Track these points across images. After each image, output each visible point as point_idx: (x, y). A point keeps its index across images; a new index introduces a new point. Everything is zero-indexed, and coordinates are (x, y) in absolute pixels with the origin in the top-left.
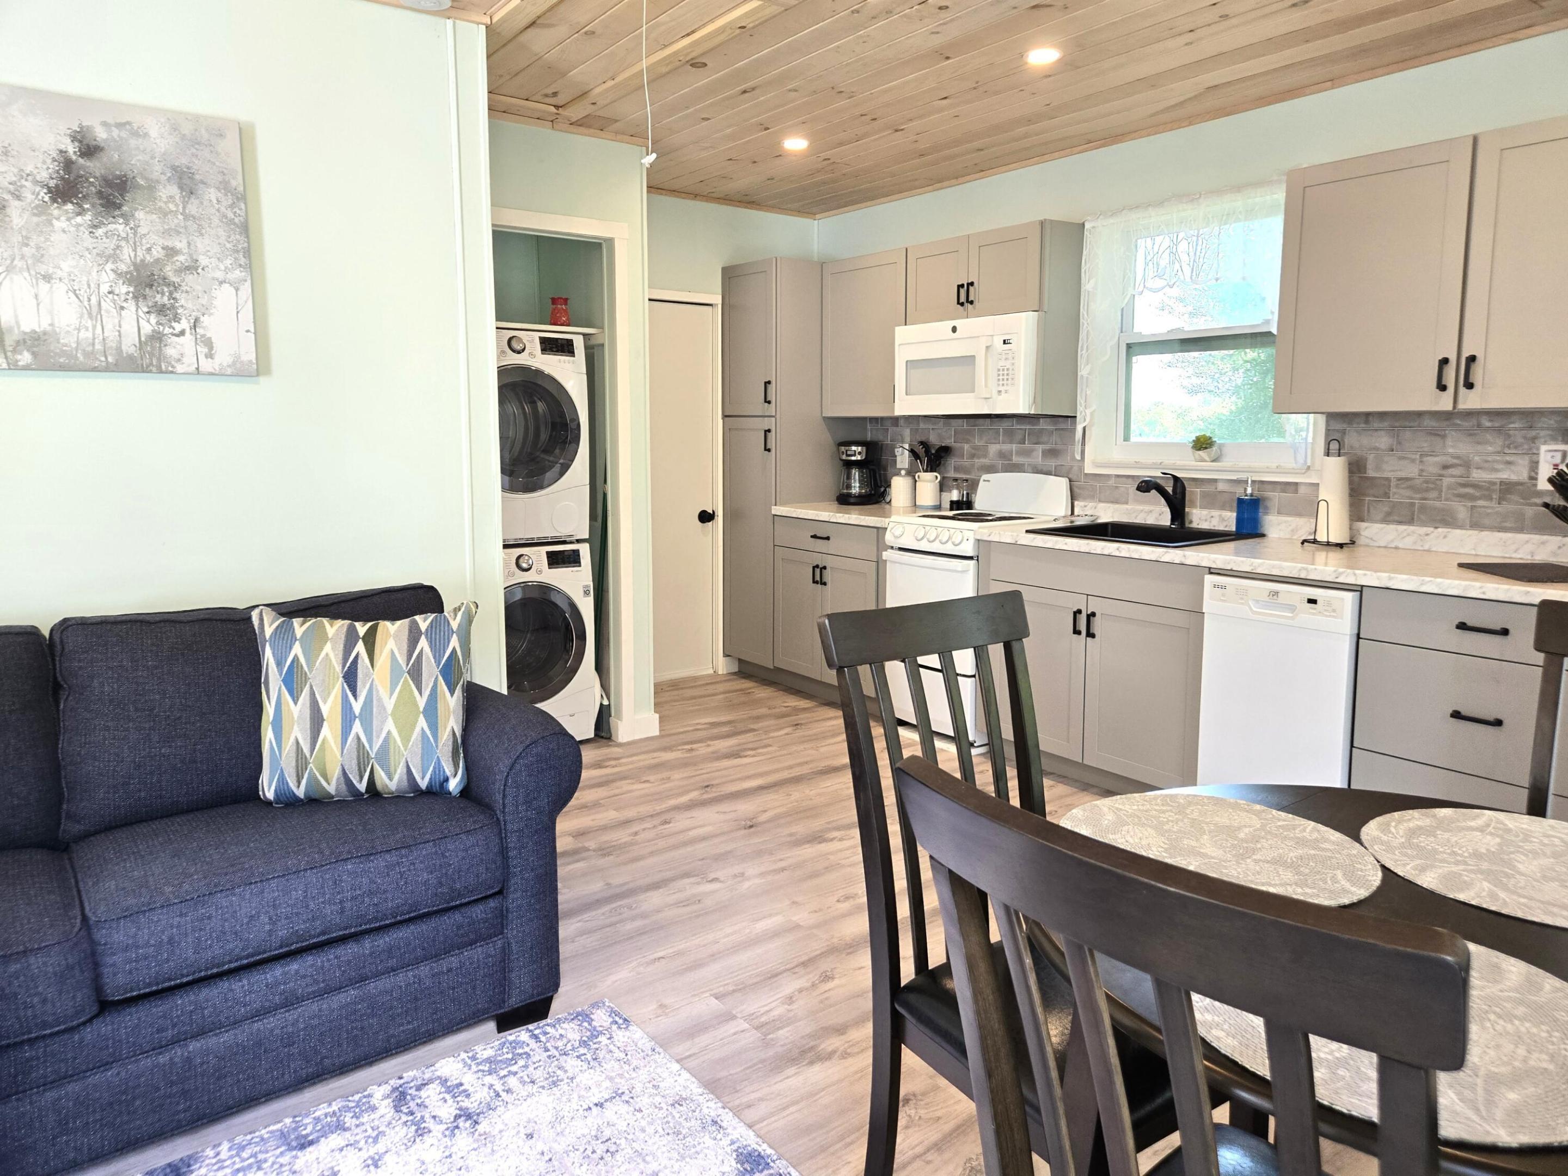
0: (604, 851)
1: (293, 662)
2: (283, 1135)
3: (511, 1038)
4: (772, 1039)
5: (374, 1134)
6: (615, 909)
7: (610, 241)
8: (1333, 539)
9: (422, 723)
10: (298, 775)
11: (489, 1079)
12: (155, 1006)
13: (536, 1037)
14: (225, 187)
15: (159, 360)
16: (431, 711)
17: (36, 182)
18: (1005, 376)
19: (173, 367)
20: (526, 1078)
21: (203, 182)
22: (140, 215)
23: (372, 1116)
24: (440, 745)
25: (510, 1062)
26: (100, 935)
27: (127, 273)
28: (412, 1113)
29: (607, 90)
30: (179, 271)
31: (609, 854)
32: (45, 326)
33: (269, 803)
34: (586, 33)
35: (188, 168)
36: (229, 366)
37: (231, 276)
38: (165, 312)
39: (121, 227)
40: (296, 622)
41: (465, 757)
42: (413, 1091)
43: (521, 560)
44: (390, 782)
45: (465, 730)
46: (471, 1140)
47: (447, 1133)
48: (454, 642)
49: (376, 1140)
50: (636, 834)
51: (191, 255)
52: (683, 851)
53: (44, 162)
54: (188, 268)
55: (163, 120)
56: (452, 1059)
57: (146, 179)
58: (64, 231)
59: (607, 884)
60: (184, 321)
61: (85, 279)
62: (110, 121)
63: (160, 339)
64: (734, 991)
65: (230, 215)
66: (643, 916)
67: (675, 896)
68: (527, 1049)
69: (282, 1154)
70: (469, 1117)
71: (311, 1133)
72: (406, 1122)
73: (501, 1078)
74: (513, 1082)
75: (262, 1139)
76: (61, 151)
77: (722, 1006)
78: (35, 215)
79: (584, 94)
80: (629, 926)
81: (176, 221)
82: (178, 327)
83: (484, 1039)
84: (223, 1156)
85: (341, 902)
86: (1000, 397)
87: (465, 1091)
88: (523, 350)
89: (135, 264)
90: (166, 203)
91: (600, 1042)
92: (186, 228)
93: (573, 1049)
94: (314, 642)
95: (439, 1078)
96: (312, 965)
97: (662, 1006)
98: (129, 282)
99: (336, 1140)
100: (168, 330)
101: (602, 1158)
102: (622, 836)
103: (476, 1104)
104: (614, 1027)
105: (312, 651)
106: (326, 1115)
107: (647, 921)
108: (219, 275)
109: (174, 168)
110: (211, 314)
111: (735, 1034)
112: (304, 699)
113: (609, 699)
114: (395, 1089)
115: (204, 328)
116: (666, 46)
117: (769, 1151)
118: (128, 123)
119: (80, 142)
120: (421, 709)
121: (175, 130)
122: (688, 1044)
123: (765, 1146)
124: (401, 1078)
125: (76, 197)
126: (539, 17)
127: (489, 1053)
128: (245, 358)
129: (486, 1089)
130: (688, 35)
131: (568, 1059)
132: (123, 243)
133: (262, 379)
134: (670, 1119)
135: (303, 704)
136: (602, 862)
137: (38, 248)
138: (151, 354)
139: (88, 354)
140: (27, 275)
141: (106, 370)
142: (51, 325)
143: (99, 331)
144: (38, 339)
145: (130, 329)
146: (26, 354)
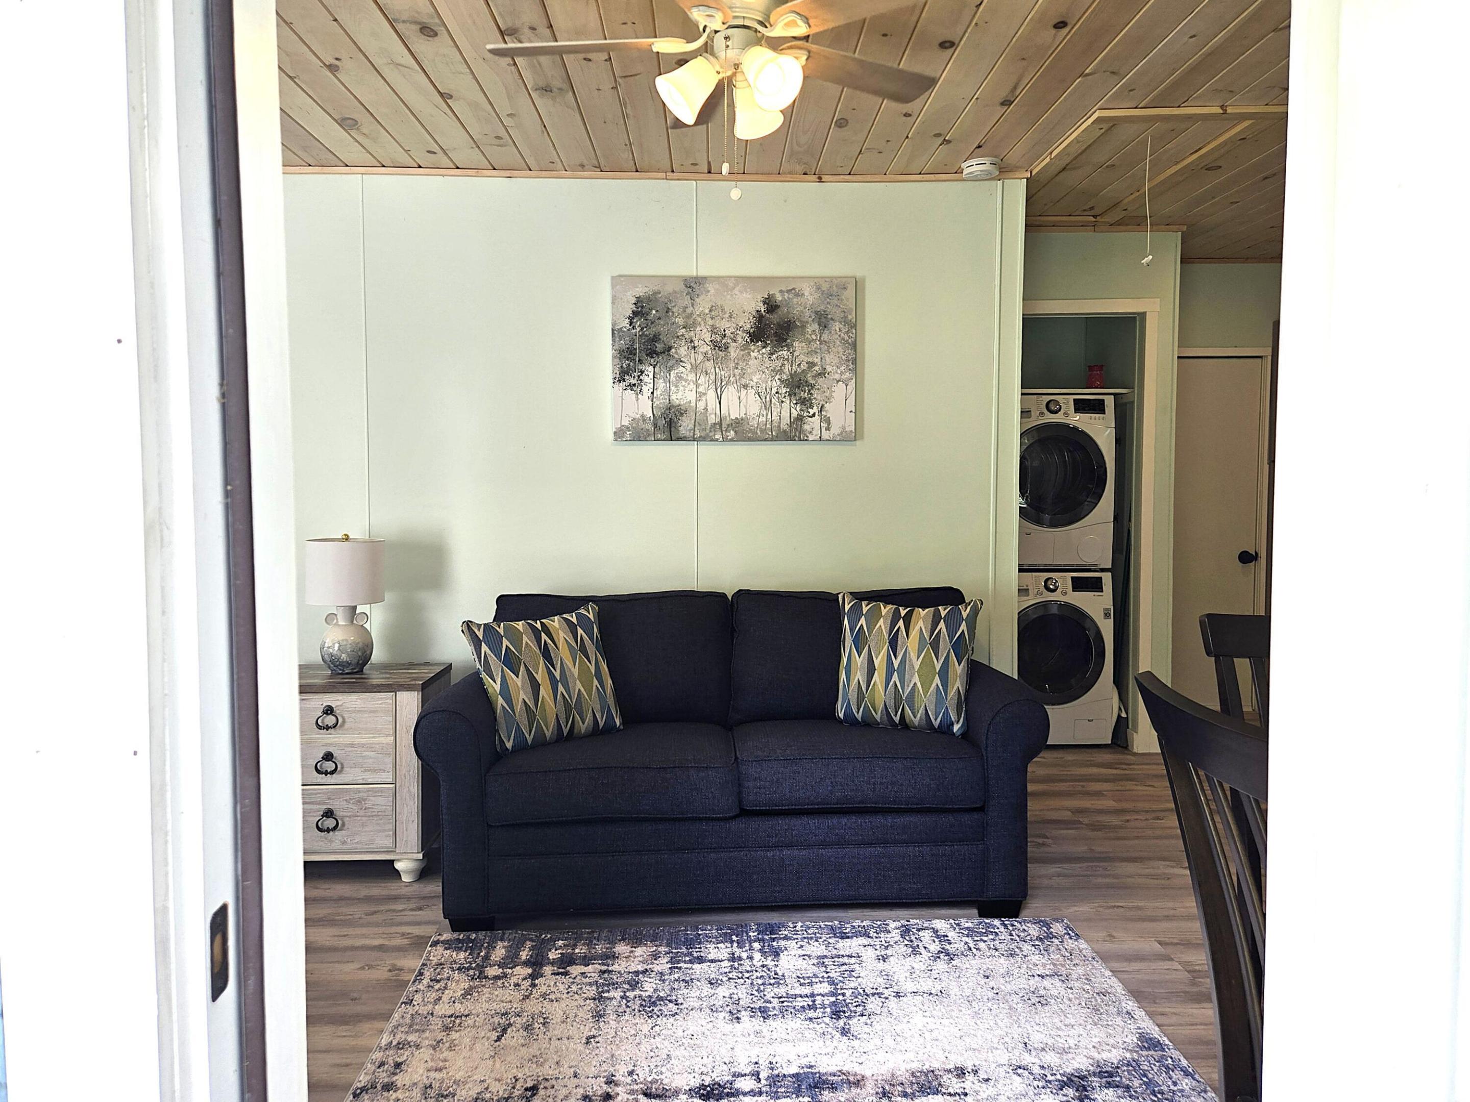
0: (1095, 827)
1: (859, 629)
2: (832, 928)
3: (987, 921)
4: (1200, 982)
5: (886, 945)
6: (1092, 867)
7: (1143, 315)
9: (937, 680)
10: (858, 705)
11: (965, 939)
12: (767, 821)
13: (1005, 926)
14: (845, 321)
15: (800, 433)
16: (944, 674)
17: (744, 331)
19: (807, 437)
20: (992, 946)
21: (832, 319)
22: (796, 344)
23: (887, 936)
24: (949, 698)
25: (982, 934)
26: (743, 768)
27: (786, 380)
28: (912, 941)
29: (1134, 200)
30: (814, 377)
31: (1100, 830)
32: (743, 415)
33: (840, 721)
34: (1107, 167)
35: (824, 311)
36: (838, 435)
37: (844, 377)
38: (806, 403)
39: (785, 353)
40: (864, 603)
41: (966, 711)
42: (914, 930)
43: (1049, 582)
44: (915, 718)
45: (968, 691)
46: (946, 966)
47: (932, 958)
48: (963, 626)
49: (886, 948)
50: (1128, 821)
51: (822, 366)
52: (1166, 842)
53: (749, 319)
54: (820, 374)
55: (812, 284)
56: (943, 921)
57: (801, 321)
58: (756, 358)
59: (1091, 849)
60: (815, 408)
61: (764, 385)
62: (784, 289)
63: (802, 420)
64: (1177, 944)
65: (846, 337)
66: (1115, 877)
67: (1147, 871)
68: (997, 931)
69: (830, 937)
70: (948, 954)
71: (848, 933)
72: (906, 945)
73: (975, 941)
74: (982, 945)
75: (820, 927)
76: (758, 311)
77: (1163, 950)
78: (742, 350)
79: (1116, 205)
80: (1100, 880)
81: (815, 345)
82: (812, 411)
83: (969, 917)
84: (797, 929)
85: (874, 784)
87: (948, 940)
88: (1060, 410)
89: (791, 374)
90: (810, 335)
91: (1052, 942)
92: (820, 349)
93: (1031, 940)
94: (873, 618)
95: (933, 928)
96: (855, 823)
97: (1111, 936)
98: (787, 386)
99: (863, 941)
100: (806, 414)
101: (1034, 1005)
102: (1115, 820)
103: (954, 950)
104: (1067, 937)
105: (871, 624)
106: (859, 926)
107: (1116, 881)
108: (837, 377)
109: (816, 313)
110: (830, 403)
111: (1168, 969)
112: (865, 654)
113: (1127, 713)
114: (903, 926)
115: (826, 411)
116: (1178, 163)
117: (1167, 1042)
118: (794, 289)
119: (768, 304)
120: (937, 671)
121: (819, 289)
122: (1125, 964)
123: (1165, 1039)
124: (909, 921)
125: (763, 337)
126: (1067, 165)
127: (969, 925)
128: (848, 429)
129: (963, 943)
130: (1196, 151)
131: (1026, 945)
132: (786, 362)
133: (858, 442)
134: (1093, 1000)
135: (864, 658)
136: (1090, 834)
137: (742, 369)
138: (796, 429)
139: (762, 431)
140: (735, 385)
141: (772, 440)
142: (745, 414)
143: (769, 416)
144: (738, 423)
145: (785, 415)
146: (733, 432)
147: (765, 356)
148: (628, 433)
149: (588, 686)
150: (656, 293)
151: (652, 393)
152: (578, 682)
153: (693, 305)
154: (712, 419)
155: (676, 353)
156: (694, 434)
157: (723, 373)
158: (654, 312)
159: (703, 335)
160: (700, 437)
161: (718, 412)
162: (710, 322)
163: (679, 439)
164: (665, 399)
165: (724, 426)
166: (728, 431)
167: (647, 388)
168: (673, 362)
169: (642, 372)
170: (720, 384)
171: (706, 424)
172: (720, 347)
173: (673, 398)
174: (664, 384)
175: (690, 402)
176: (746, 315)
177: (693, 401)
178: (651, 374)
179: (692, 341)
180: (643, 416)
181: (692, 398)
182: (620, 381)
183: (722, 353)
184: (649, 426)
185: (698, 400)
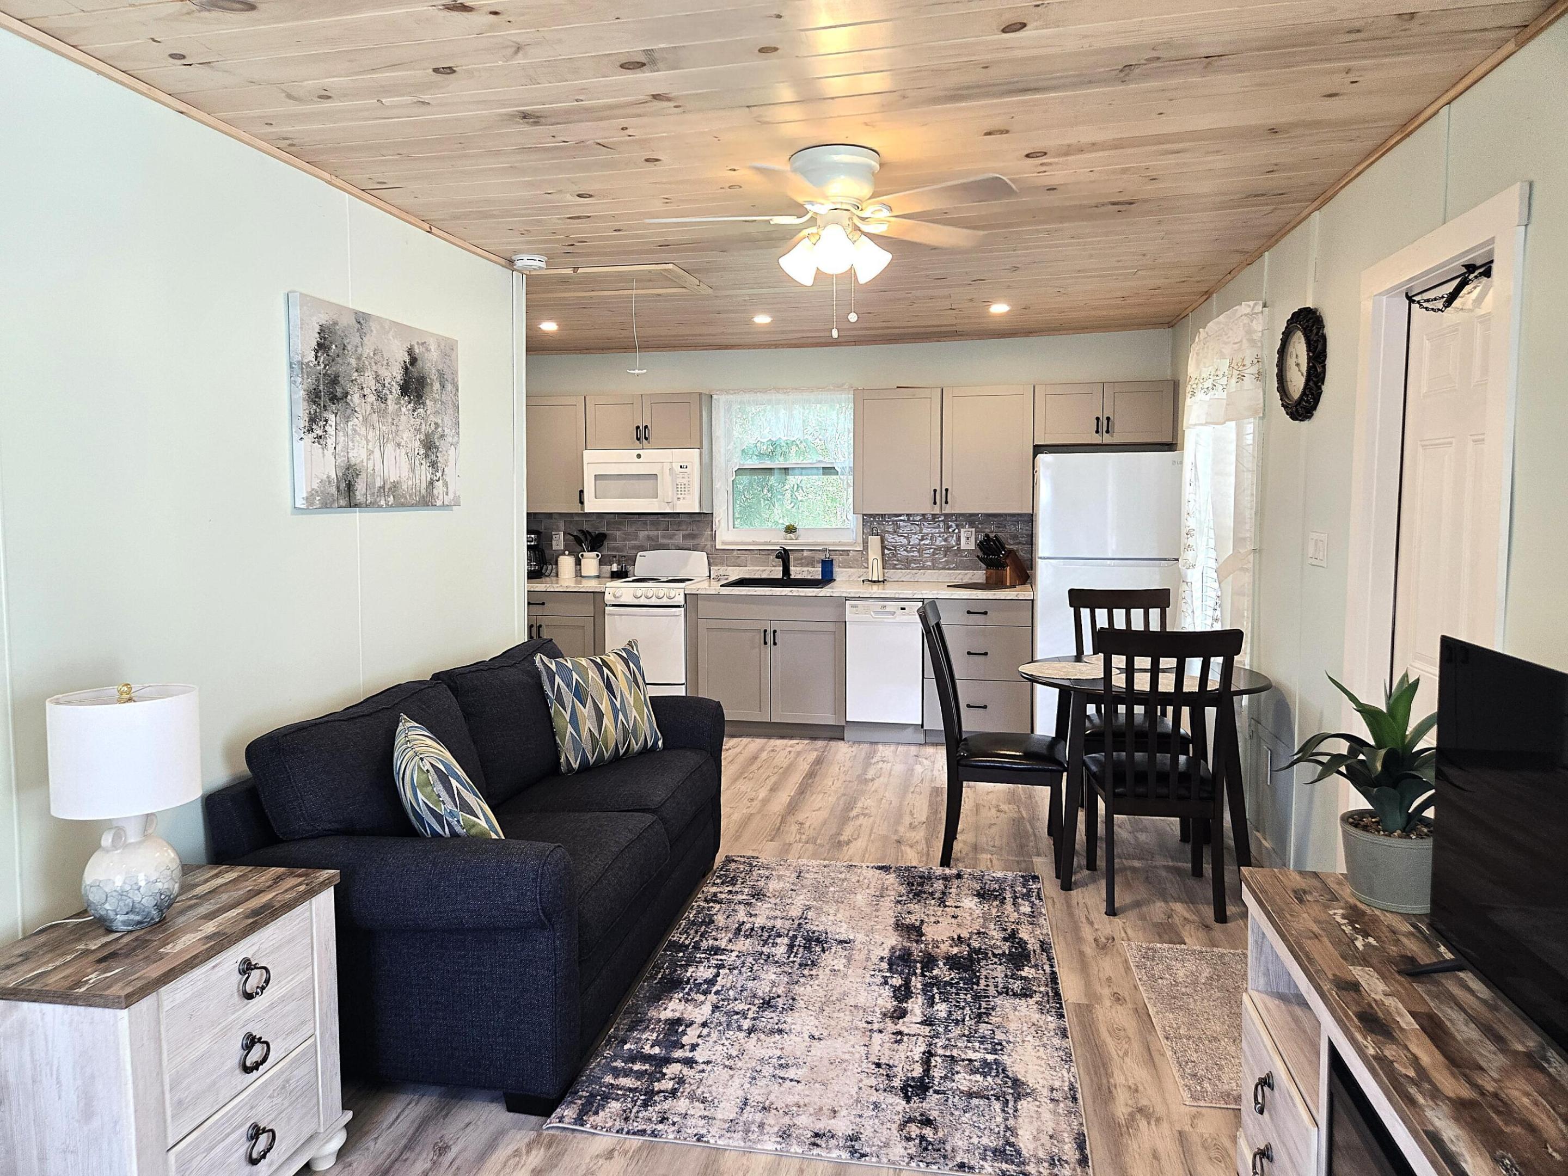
1: (576, 683)
8: (875, 579)
14: (452, 382)
15: (432, 498)
17: (396, 382)
18: (680, 489)
19: (436, 503)
21: (447, 380)
22: (428, 402)
27: (423, 441)
30: (439, 438)
33: (566, 773)
35: (443, 371)
36: (453, 499)
37: (454, 440)
38: (434, 466)
39: (422, 411)
44: (637, 745)
51: (443, 428)
53: (400, 369)
54: (442, 436)
55: (436, 341)
57: (430, 378)
58: (405, 414)
60: (440, 471)
61: (410, 445)
62: (420, 341)
63: (432, 484)
65: (453, 399)
76: (404, 360)
78: (396, 404)
81: (438, 405)
82: (438, 475)
86: (679, 502)
89: (426, 435)
90: (435, 394)
92: (441, 409)
94: (581, 671)
98: (424, 447)
100: (435, 478)
108: (450, 440)
109: (438, 371)
110: (448, 466)
115: (446, 475)
118: (425, 343)
119: (410, 353)
120: (643, 702)
121: (439, 347)
125: (409, 391)
128: (458, 494)
132: (422, 421)
137: (396, 426)
138: (430, 494)
139: (411, 496)
140: (392, 444)
141: (416, 505)
142: (399, 477)
143: (414, 480)
144: (395, 486)
145: (423, 478)
146: (392, 497)
147: (410, 412)
148: (318, 498)
150: (335, 324)
151: (335, 448)
153: (361, 345)
154: (379, 483)
155: (352, 400)
156: (366, 500)
157: (384, 428)
158: (334, 346)
159: (369, 381)
160: (371, 503)
161: (382, 474)
162: (374, 368)
163: (356, 506)
164: (345, 456)
165: (386, 490)
166: (388, 496)
167: (330, 441)
168: (349, 411)
169: (326, 421)
170: (383, 441)
171: (374, 488)
172: (381, 398)
173: (350, 455)
174: (343, 438)
175: (362, 461)
176: (397, 364)
177: (365, 461)
178: (333, 424)
179: (362, 388)
180: (328, 477)
181: (364, 456)
182: (308, 430)
183: (383, 405)
184: (333, 490)
185: (368, 459)
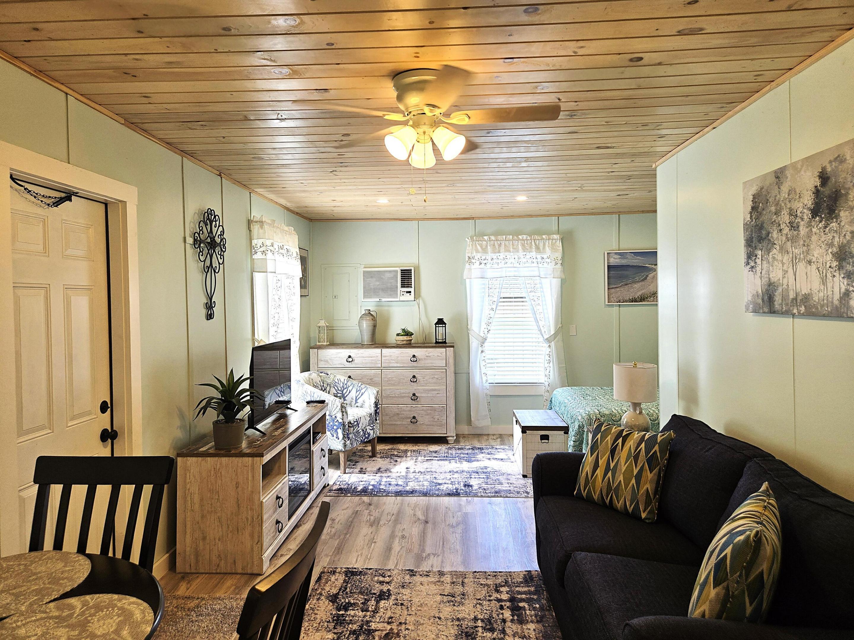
15: (847, 310)
17: (808, 209)
22: (842, 214)
27: (836, 253)
38: (850, 276)
39: (835, 224)
53: (811, 196)
57: (845, 189)
58: (816, 234)
61: (821, 260)
62: (832, 159)
63: (848, 295)
76: (815, 187)
78: (807, 228)
89: (839, 247)
98: (837, 259)
100: (851, 289)
118: (839, 157)
119: (822, 178)
125: (820, 212)
132: (835, 234)
137: (808, 246)
138: (844, 306)
139: (821, 307)
140: (804, 262)
141: (828, 317)
142: (811, 289)
143: (825, 292)
144: (807, 298)
145: (837, 290)
146: (803, 307)
147: (821, 230)
148: (751, 306)
149: (627, 482)
150: (763, 188)
151: (761, 273)
152: (622, 476)
153: (779, 193)
154: (792, 295)
155: (772, 236)
156: (782, 308)
157: (797, 250)
158: (761, 205)
159: (785, 218)
160: (786, 311)
161: (795, 288)
162: (789, 205)
163: (774, 312)
164: (767, 277)
165: (798, 301)
166: (800, 306)
167: (758, 269)
168: (770, 245)
169: (756, 256)
170: (794, 261)
171: (788, 299)
172: (794, 227)
173: (771, 276)
174: (766, 265)
175: (779, 280)
176: (809, 192)
177: (781, 279)
178: (760, 257)
179: (779, 225)
180: (757, 292)
181: (780, 274)
182: (747, 264)
183: (795, 233)
184: (760, 301)
185: (784, 278)
